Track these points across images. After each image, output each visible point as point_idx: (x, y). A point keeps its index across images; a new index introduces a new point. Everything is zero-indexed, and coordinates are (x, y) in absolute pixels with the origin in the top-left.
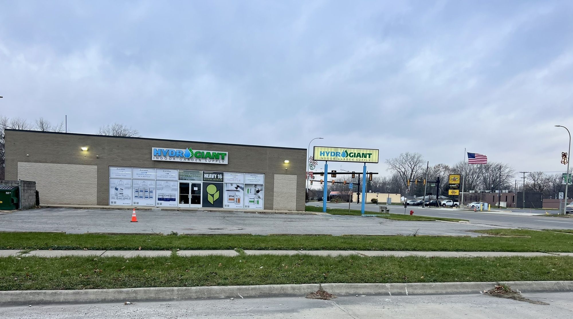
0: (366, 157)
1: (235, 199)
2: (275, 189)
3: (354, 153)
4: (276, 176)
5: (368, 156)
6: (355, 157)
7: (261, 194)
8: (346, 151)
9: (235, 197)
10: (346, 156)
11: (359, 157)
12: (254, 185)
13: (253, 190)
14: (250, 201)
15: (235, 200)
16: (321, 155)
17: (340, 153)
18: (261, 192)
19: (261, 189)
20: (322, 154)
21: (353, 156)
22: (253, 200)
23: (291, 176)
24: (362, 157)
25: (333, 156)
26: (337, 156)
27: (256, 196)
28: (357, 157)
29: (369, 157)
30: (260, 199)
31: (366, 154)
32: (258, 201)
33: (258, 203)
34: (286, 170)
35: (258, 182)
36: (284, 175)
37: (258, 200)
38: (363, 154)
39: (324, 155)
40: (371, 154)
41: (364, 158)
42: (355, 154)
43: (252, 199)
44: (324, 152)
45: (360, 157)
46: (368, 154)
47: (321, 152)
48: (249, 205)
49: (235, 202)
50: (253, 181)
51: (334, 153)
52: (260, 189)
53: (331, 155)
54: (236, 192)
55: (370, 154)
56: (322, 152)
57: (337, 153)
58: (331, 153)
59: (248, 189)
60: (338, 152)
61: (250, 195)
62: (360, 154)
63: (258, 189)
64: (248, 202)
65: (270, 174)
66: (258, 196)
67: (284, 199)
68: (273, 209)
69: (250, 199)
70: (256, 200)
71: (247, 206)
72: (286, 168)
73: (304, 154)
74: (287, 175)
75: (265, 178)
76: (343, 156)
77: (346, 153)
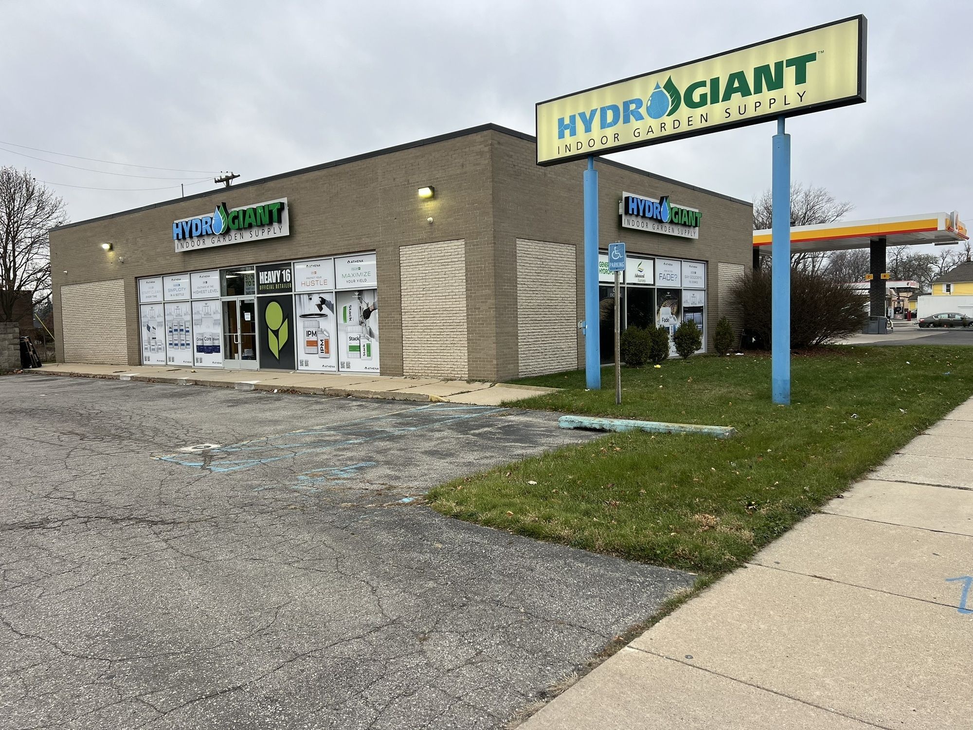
0: (777, 83)
1: (320, 343)
2: (406, 303)
3: (708, 84)
4: (408, 254)
5: (790, 73)
6: (715, 100)
7: (373, 322)
8: (670, 86)
9: (320, 337)
10: (670, 108)
11: (736, 97)
12: (358, 293)
13: (355, 308)
14: (353, 348)
15: (319, 346)
16: (561, 136)
17: (639, 103)
18: (375, 314)
19: (374, 304)
20: (567, 127)
21: (703, 97)
22: (356, 343)
23: (446, 244)
24: (758, 90)
25: (610, 125)
26: (627, 121)
27: (364, 328)
28: (727, 97)
29: (801, 78)
30: (372, 339)
31: (779, 66)
32: (369, 346)
33: (369, 355)
34: (431, 223)
35: (365, 280)
36: (425, 245)
37: (368, 342)
38: (761, 72)
39: (573, 133)
40: (812, 57)
41: (767, 94)
42: (715, 82)
43: (354, 339)
44: (573, 118)
45: (746, 92)
46: (790, 63)
47: (561, 121)
48: (349, 360)
49: (320, 351)
50: (353, 278)
51: (615, 108)
52: (371, 305)
53: (604, 125)
54: (320, 319)
55: (800, 64)
56: (567, 121)
57: (626, 105)
58: (603, 111)
59: (345, 308)
60: (632, 102)
61: (349, 329)
62: (740, 76)
63: (368, 305)
64: (347, 352)
65: (388, 249)
66: (368, 329)
67: (431, 337)
68: (403, 375)
69: (351, 339)
70: (364, 342)
71: (345, 365)
72: (431, 219)
73: (482, 146)
74: (434, 245)
75: (379, 266)
76: (655, 113)
77: (668, 95)
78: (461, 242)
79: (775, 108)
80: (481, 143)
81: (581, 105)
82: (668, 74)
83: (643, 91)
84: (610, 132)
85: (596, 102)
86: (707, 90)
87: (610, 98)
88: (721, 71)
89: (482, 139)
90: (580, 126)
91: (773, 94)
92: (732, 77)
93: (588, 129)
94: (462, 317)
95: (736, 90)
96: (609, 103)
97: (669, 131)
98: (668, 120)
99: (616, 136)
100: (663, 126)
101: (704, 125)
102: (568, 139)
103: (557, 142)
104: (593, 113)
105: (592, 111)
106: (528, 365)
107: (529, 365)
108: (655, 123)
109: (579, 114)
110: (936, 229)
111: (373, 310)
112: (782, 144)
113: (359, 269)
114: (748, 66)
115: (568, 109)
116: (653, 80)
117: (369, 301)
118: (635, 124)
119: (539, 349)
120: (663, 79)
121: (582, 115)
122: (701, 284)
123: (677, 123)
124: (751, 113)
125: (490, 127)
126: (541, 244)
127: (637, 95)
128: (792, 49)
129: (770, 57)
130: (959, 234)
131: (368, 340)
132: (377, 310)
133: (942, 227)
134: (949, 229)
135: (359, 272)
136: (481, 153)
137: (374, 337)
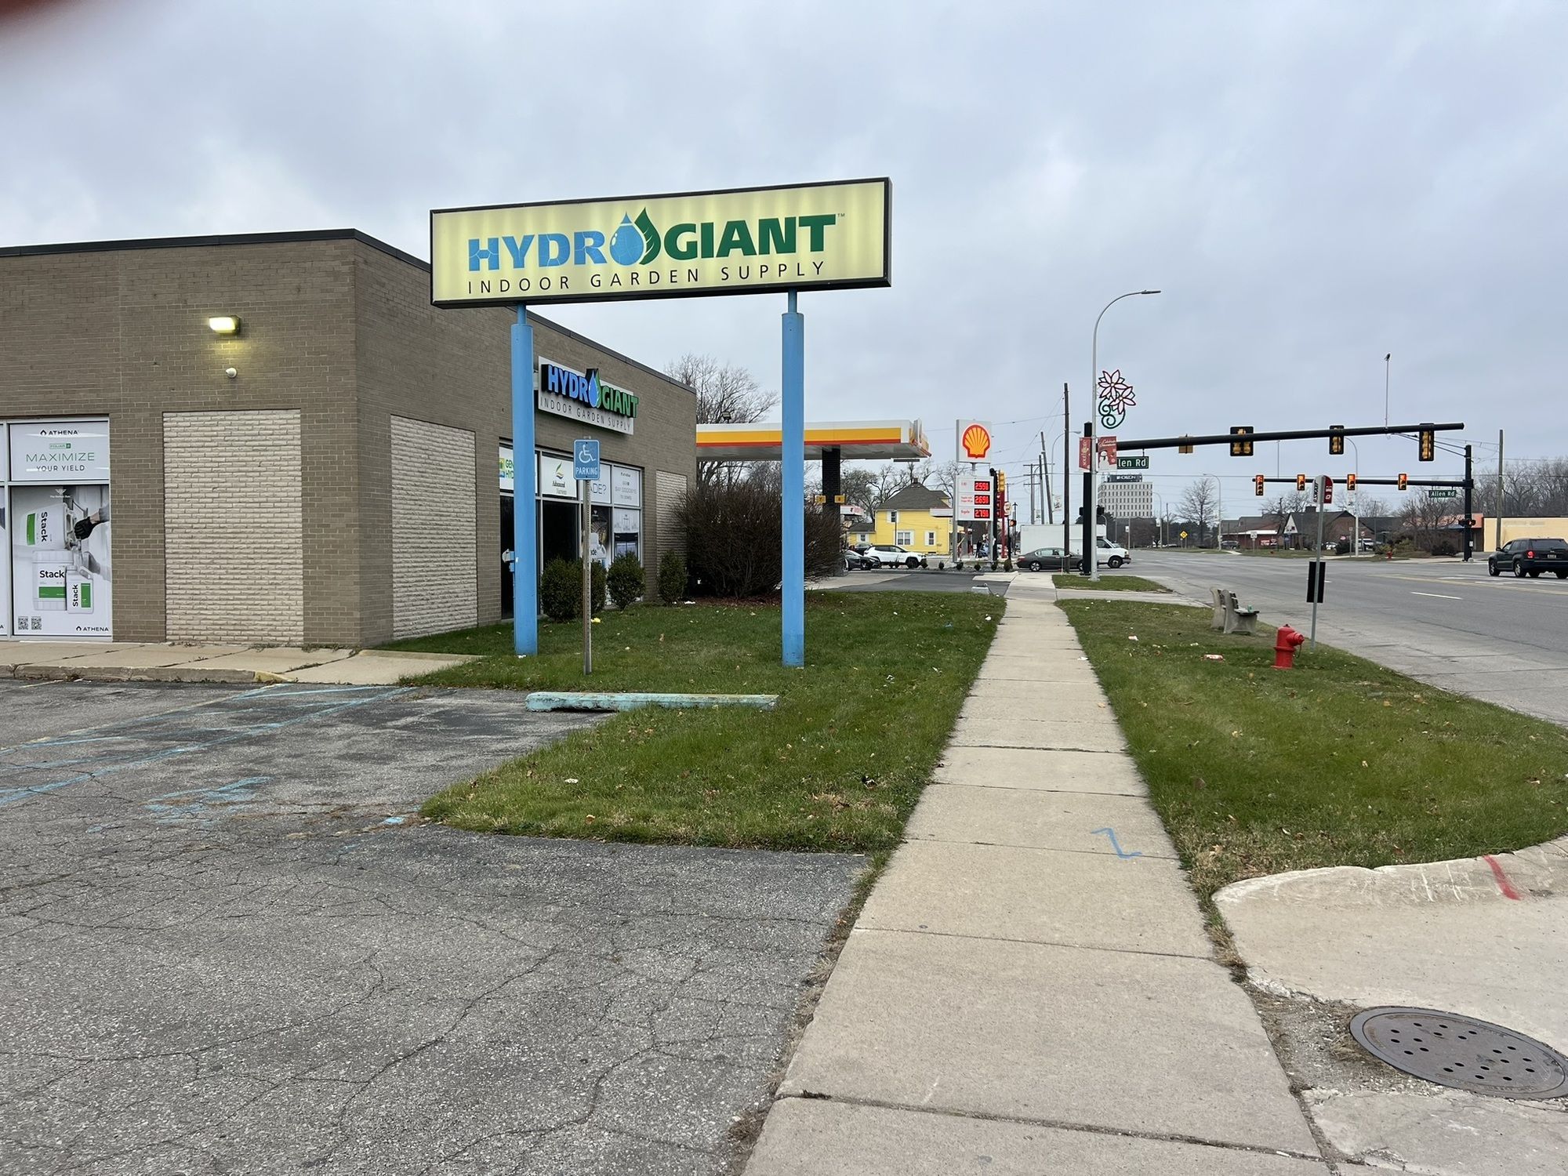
0: (787, 246)
2: (173, 511)
3: (699, 229)
4: (176, 425)
5: (804, 235)
6: (708, 253)
7: (99, 544)
8: (643, 221)
10: (644, 254)
11: (736, 253)
12: (61, 491)
13: (56, 519)
14: (46, 592)
16: (474, 266)
17: (599, 238)
18: (103, 531)
19: (101, 512)
20: (484, 254)
21: (692, 246)
22: (57, 582)
23: (262, 416)
24: (765, 250)
25: (554, 263)
26: (579, 260)
27: (76, 556)
28: (724, 252)
29: (817, 244)
30: (95, 575)
31: (790, 222)
32: (86, 590)
33: (87, 603)
34: (232, 378)
35: (82, 469)
36: (221, 415)
37: (86, 581)
38: (768, 226)
39: (494, 265)
40: (831, 220)
41: (775, 258)
42: (708, 229)
43: (52, 575)
44: (493, 243)
45: (749, 250)
46: (804, 221)
47: (474, 244)
48: (37, 614)
50: (53, 463)
51: (562, 239)
52: (93, 514)
53: (544, 260)
55: (818, 224)
56: (484, 246)
57: (580, 237)
58: (544, 241)
59: (31, 518)
60: (589, 235)
61: (40, 555)
62: (741, 226)
63: (86, 513)
64: (34, 598)
65: (138, 415)
66: (86, 556)
67: (227, 573)
68: (166, 640)
69: (44, 574)
70: (74, 581)
71: (29, 623)
72: (232, 371)
73: (337, 263)
74: (236, 416)
75: (113, 444)
76: (624, 256)
77: (642, 235)
78: (295, 415)
79: (786, 278)
80: (335, 258)
81: (508, 226)
82: (641, 205)
83: (606, 223)
84: (554, 273)
85: (531, 225)
86: (696, 237)
87: (554, 223)
88: (717, 215)
89: (338, 252)
90: (505, 256)
91: (783, 258)
92: (731, 227)
93: (519, 263)
94: (295, 538)
95: (736, 245)
96: (552, 229)
97: (644, 285)
98: (643, 271)
99: (564, 281)
100: (634, 277)
101: (692, 285)
102: (485, 273)
103: (466, 275)
104: (527, 240)
105: (525, 237)
106: (407, 620)
107: (410, 620)
108: (623, 272)
109: (505, 239)
110: (899, 441)
111: (98, 523)
112: (793, 325)
113: (69, 446)
114: (754, 213)
115: (487, 229)
116: (619, 211)
117: (87, 506)
118: (592, 267)
119: (423, 593)
120: (636, 210)
121: (510, 242)
122: (636, 502)
123: (654, 277)
124: (755, 279)
125: (351, 234)
126: (426, 427)
127: (596, 226)
128: (806, 204)
129: (781, 210)
130: (922, 450)
131: (86, 576)
132: (108, 524)
133: (905, 439)
134: (913, 441)
135: (68, 452)
136: (336, 275)
137: (98, 572)
